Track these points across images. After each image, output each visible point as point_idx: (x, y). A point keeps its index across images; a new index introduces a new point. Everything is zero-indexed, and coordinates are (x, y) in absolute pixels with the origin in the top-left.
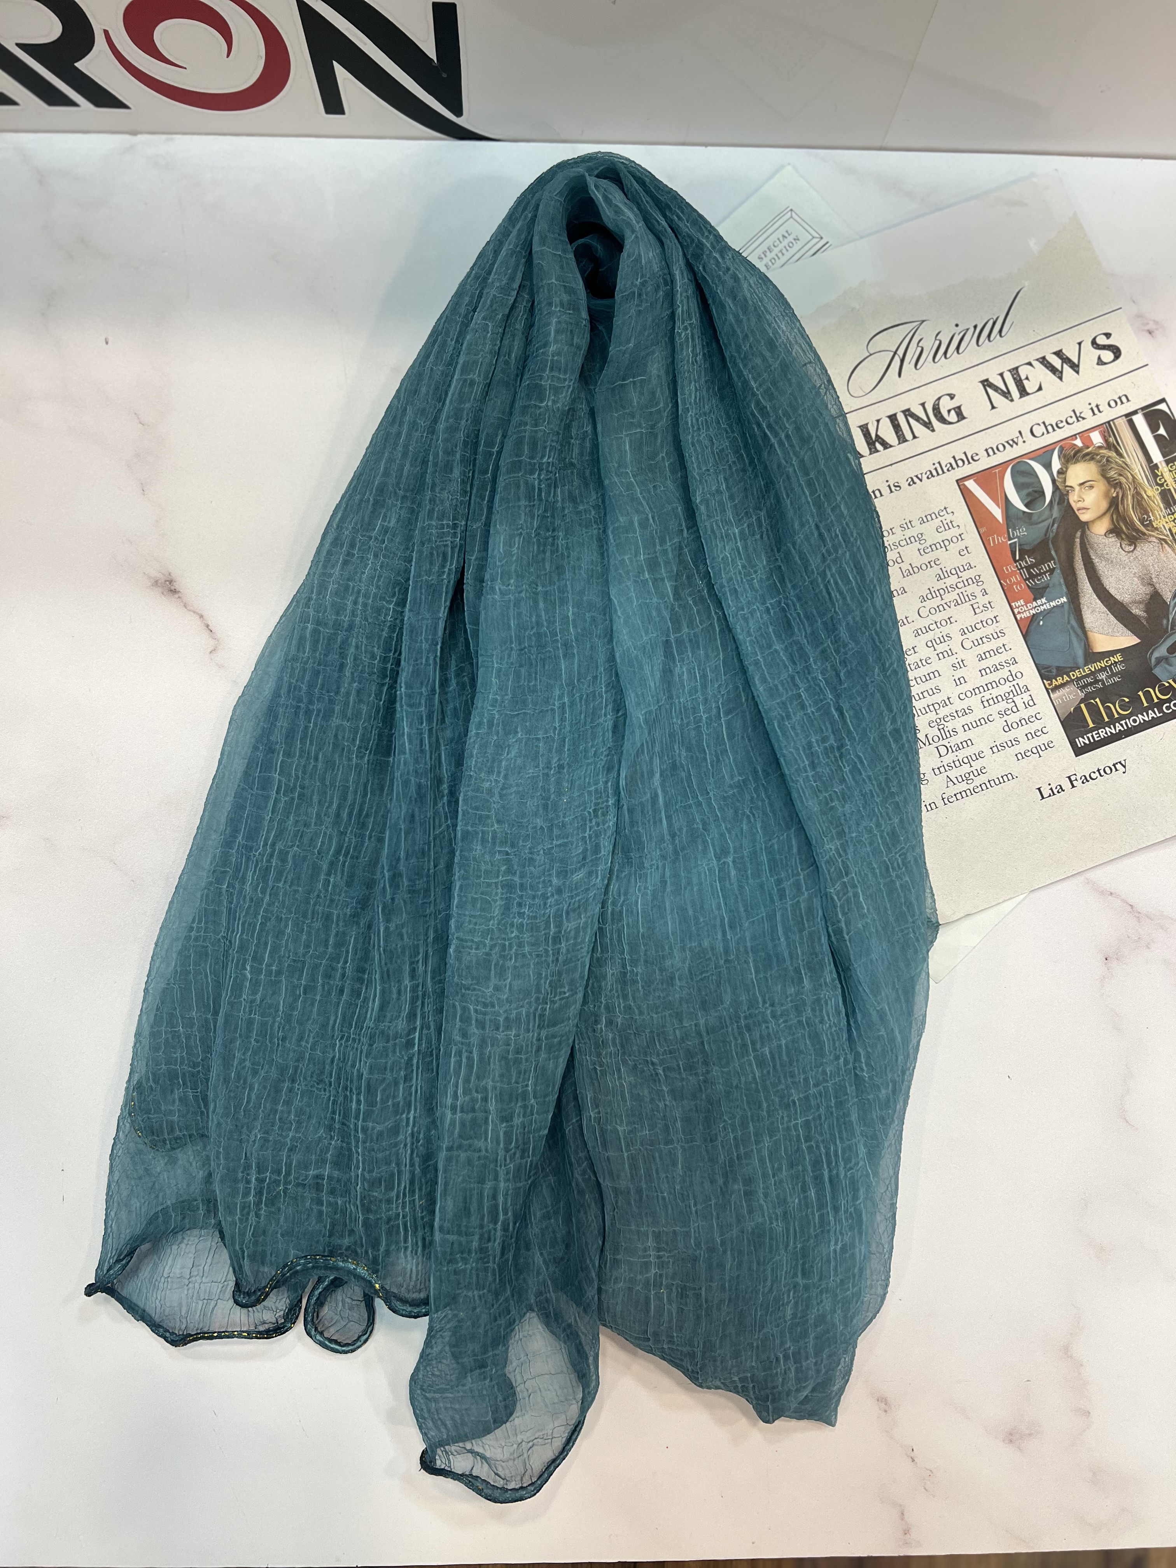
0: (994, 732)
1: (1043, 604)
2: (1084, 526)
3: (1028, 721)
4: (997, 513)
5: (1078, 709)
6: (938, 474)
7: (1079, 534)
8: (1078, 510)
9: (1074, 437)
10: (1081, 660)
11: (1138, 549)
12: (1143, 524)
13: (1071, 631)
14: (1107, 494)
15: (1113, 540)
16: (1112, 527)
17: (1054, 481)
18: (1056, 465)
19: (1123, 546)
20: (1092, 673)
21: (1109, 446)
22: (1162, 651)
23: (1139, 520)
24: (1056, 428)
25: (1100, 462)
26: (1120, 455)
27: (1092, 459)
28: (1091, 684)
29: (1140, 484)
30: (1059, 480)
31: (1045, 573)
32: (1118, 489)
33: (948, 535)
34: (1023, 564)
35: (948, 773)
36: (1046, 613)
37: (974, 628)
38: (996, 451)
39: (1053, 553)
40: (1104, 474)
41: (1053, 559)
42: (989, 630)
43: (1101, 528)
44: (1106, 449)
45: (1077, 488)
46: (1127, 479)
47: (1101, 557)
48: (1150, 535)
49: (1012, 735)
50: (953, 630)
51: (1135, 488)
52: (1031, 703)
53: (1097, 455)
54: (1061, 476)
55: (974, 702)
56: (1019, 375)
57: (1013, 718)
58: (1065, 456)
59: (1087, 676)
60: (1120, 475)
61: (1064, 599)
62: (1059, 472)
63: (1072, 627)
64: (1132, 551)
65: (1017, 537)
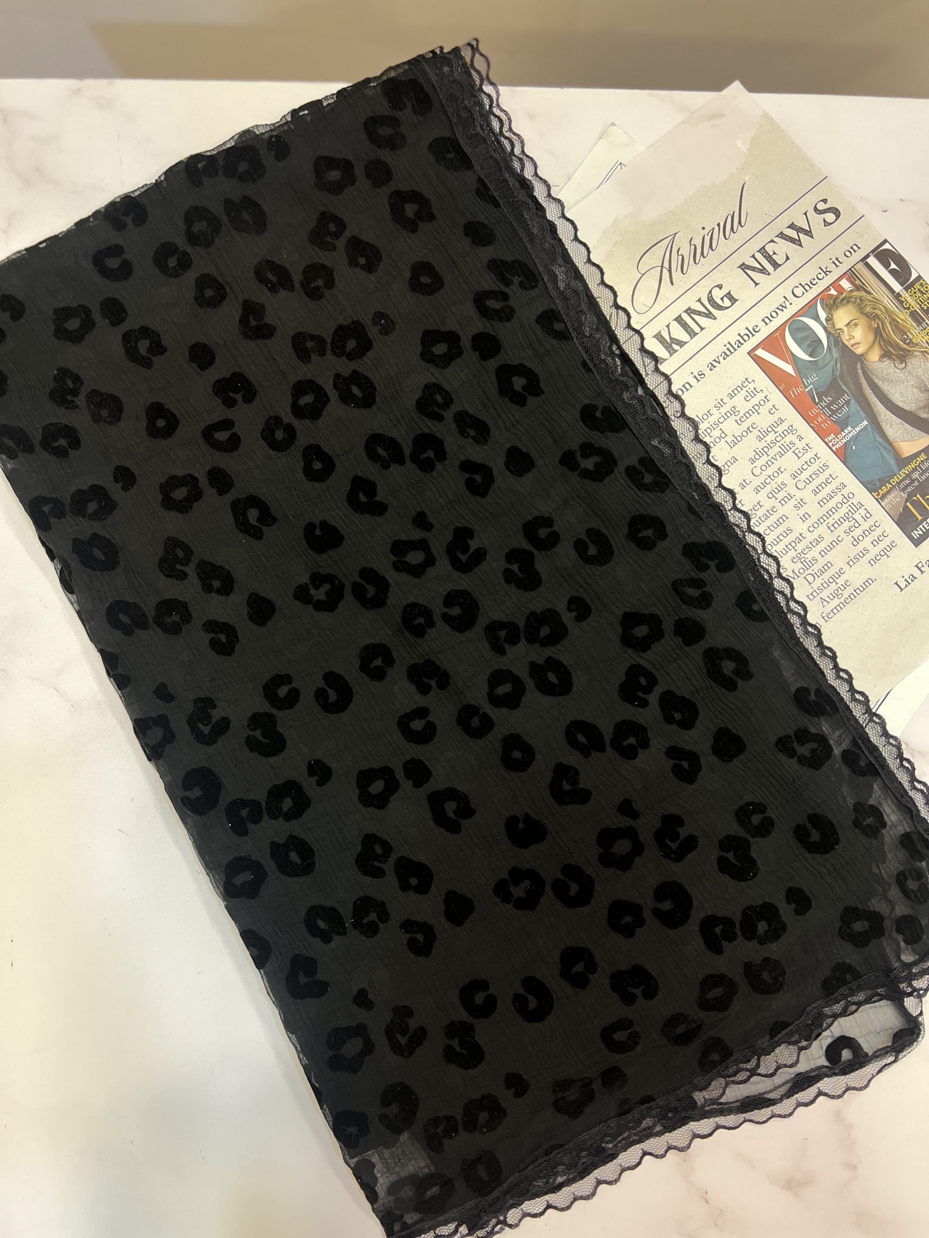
0: (846, 549)
1: (850, 432)
2: (861, 358)
3: (870, 530)
4: (788, 368)
5: (906, 508)
6: (731, 353)
7: (859, 366)
8: (852, 346)
9: (828, 289)
10: (895, 468)
11: (909, 364)
12: (905, 343)
13: (880, 447)
14: (870, 326)
15: (887, 363)
16: (883, 352)
17: (825, 329)
18: (823, 315)
19: (897, 365)
20: (908, 476)
21: (858, 288)
23: (902, 341)
24: (811, 286)
25: (855, 302)
26: (869, 293)
27: (848, 302)
28: (909, 485)
29: (892, 312)
30: (829, 327)
32: (877, 321)
33: (755, 401)
35: (821, 595)
36: (856, 438)
37: (802, 470)
38: (771, 319)
39: (844, 387)
40: (862, 311)
41: (846, 392)
42: (815, 467)
43: (874, 356)
44: (856, 291)
45: (845, 329)
46: (881, 310)
47: (883, 379)
48: (914, 351)
49: (861, 546)
50: (785, 477)
51: (890, 316)
52: (868, 515)
53: (851, 298)
54: (829, 323)
55: (822, 530)
56: (767, 252)
57: (858, 532)
58: (827, 306)
59: (904, 479)
60: (875, 309)
61: (865, 423)
62: (826, 320)
63: (879, 443)
64: (905, 368)
65: (811, 384)
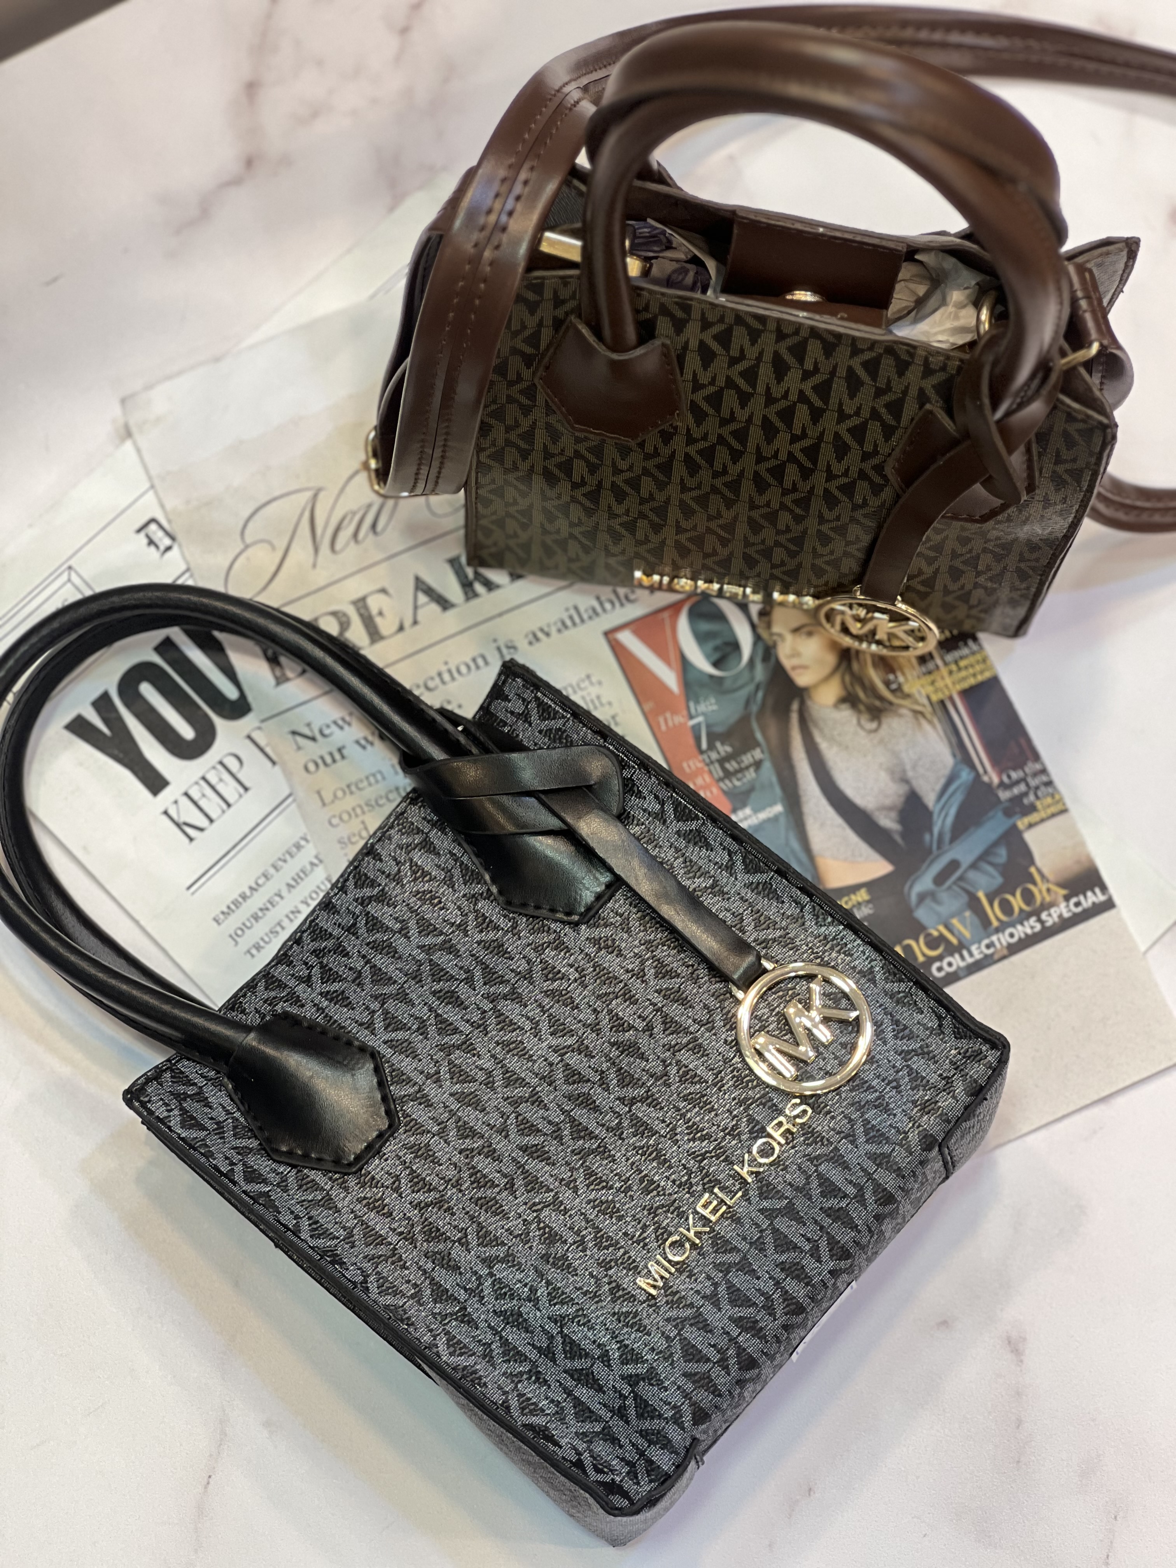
2: (803, 694)
6: (574, 624)
7: (795, 706)
8: (793, 669)
11: (884, 726)
12: (887, 687)
14: (833, 645)
15: (846, 713)
16: (844, 693)
17: (753, 627)
19: (862, 722)
22: (924, 882)
23: (884, 683)
30: (761, 625)
31: (747, 768)
34: (714, 756)
39: (759, 736)
41: (759, 745)
43: (828, 696)
45: (788, 637)
47: (831, 739)
48: (900, 707)
54: (764, 619)
61: (778, 808)
64: (876, 730)
65: (703, 714)
